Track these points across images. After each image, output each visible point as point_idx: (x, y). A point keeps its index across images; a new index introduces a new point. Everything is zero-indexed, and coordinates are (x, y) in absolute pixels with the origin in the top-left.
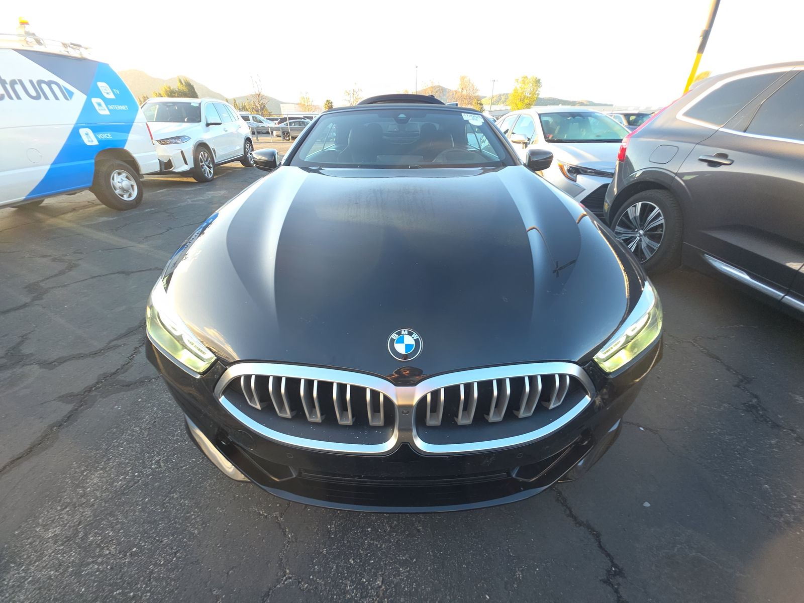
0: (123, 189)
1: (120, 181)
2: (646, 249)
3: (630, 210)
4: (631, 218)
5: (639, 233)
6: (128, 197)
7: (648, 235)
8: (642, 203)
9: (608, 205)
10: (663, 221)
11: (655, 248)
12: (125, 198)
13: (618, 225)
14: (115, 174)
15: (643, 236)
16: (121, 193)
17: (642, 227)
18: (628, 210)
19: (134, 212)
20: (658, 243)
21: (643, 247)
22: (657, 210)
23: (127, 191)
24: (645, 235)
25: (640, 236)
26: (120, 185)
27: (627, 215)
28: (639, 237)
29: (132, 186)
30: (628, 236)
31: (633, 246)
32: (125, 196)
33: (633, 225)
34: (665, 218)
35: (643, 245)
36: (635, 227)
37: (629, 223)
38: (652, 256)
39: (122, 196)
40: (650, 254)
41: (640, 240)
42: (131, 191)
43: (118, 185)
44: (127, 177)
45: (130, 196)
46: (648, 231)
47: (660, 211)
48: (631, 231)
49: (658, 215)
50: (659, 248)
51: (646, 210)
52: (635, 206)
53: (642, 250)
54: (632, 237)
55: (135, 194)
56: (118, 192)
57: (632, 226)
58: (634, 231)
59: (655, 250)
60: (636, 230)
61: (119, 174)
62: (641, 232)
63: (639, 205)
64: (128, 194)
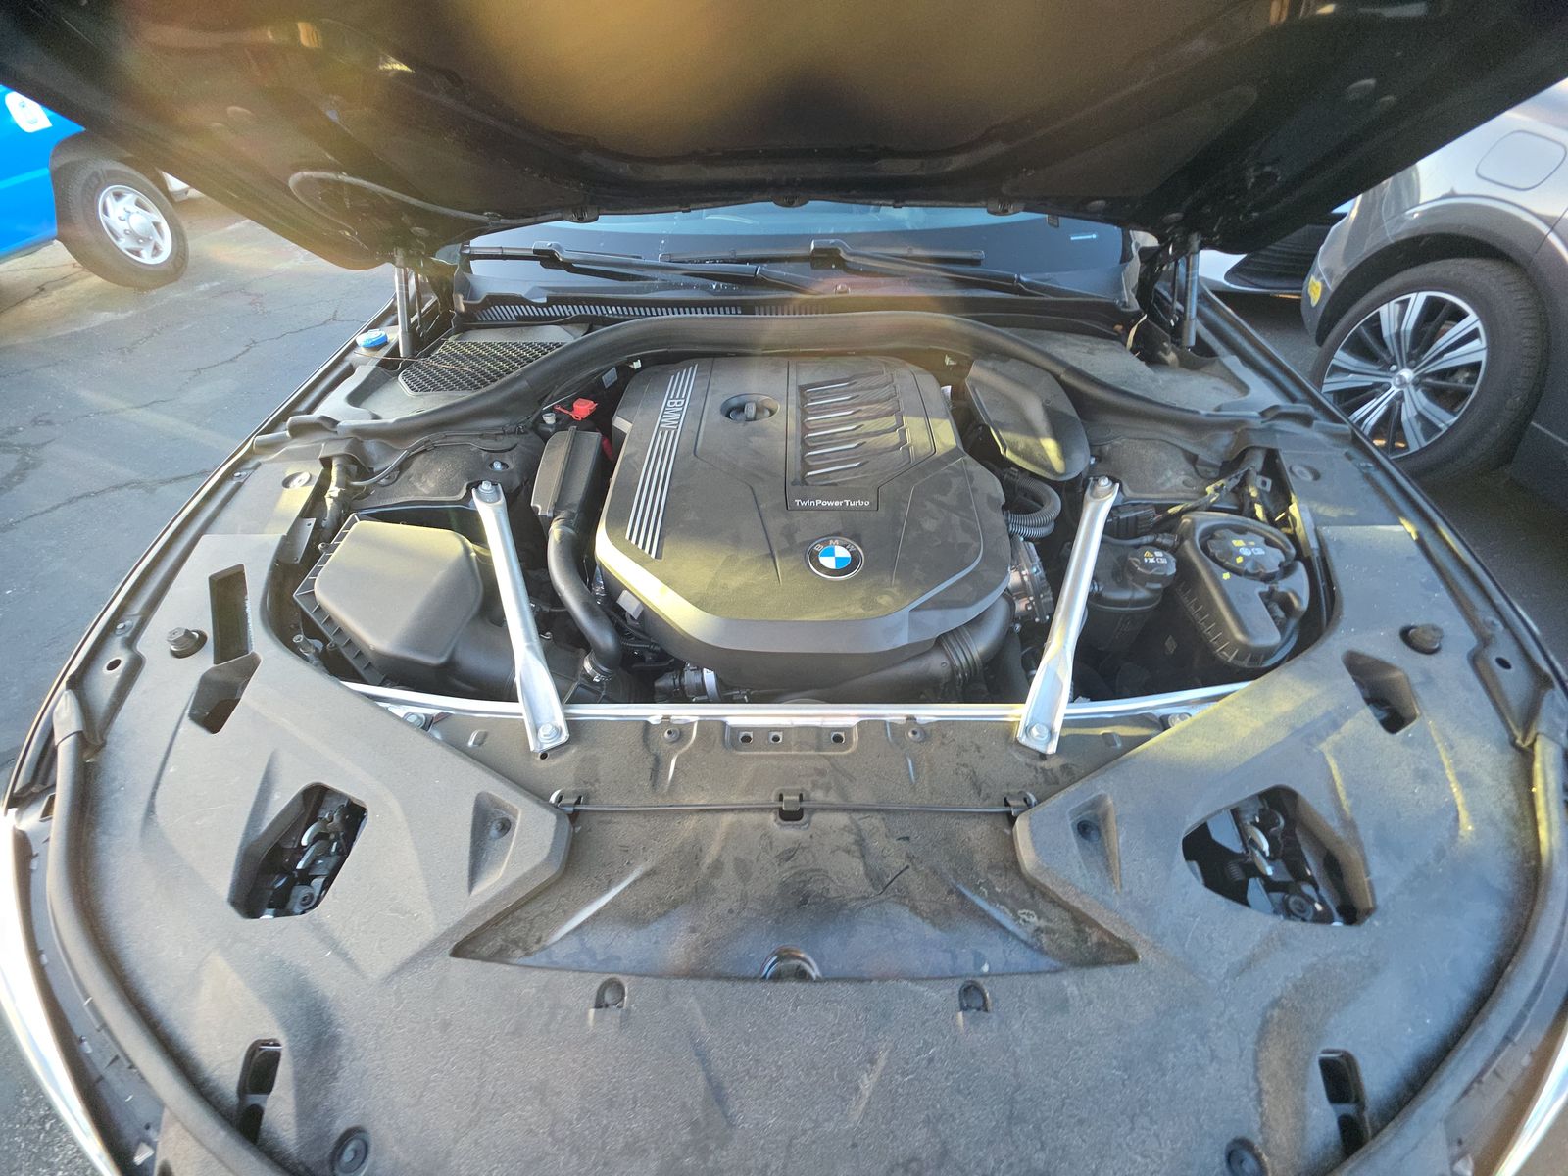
0: (132, 235)
1: (124, 215)
2: (1414, 422)
3: (1388, 312)
4: (1385, 333)
5: (1401, 377)
6: (154, 255)
7: (1427, 385)
8: (1429, 299)
9: (1325, 290)
10: (1482, 357)
11: (1441, 426)
12: (146, 258)
13: (1343, 348)
14: (106, 197)
15: (1412, 388)
16: (134, 246)
17: (1413, 360)
18: (1383, 310)
19: (173, 293)
20: (1452, 411)
21: (1404, 418)
22: (1472, 321)
23: (147, 240)
24: (1417, 384)
25: (1403, 384)
26: (124, 226)
27: (1375, 325)
28: (1399, 387)
29: (156, 225)
30: (1368, 381)
31: (1372, 412)
32: (143, 252)
33: (1388, 353)
34: (1492, 348)
35: (1408, 413)
36: (1394, 358)
37: (1376, 347)
38: (1425, 444)
39: (138, 253)
40: (1422, 439)
41: (1400, 397)
42: (157, 239)
43: (120, 227)
44: (139, 204)
45: (156, 250)
46: (1433, 375)
47: (1479, 325)
48: (1378, 368)
49: (1473, 335)
50: (1452, 429)
51: (1437, 316)
52: (1405, 303)
53: (1399, 426)
54: (1378, 385)
55: (167, 245)
56: (124, 244)
57: (1384, 356)
58: (1386, 367)
59: (1439, 430)
60: (1394, 367)
61: (118, 196)
62: (1408, 374)
63: (1417, 301)
64: (152, 247)
